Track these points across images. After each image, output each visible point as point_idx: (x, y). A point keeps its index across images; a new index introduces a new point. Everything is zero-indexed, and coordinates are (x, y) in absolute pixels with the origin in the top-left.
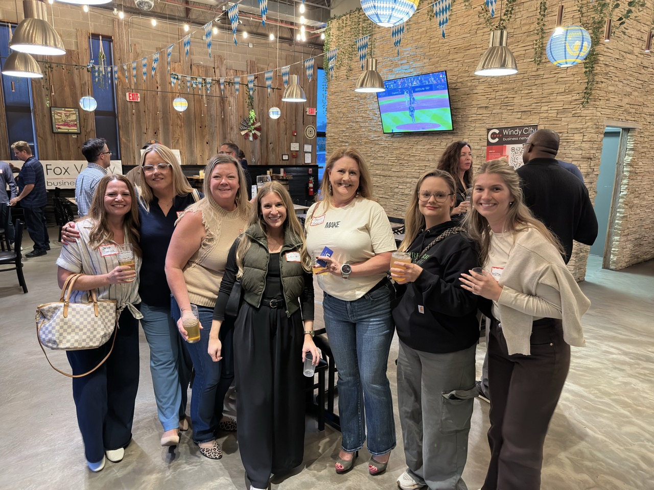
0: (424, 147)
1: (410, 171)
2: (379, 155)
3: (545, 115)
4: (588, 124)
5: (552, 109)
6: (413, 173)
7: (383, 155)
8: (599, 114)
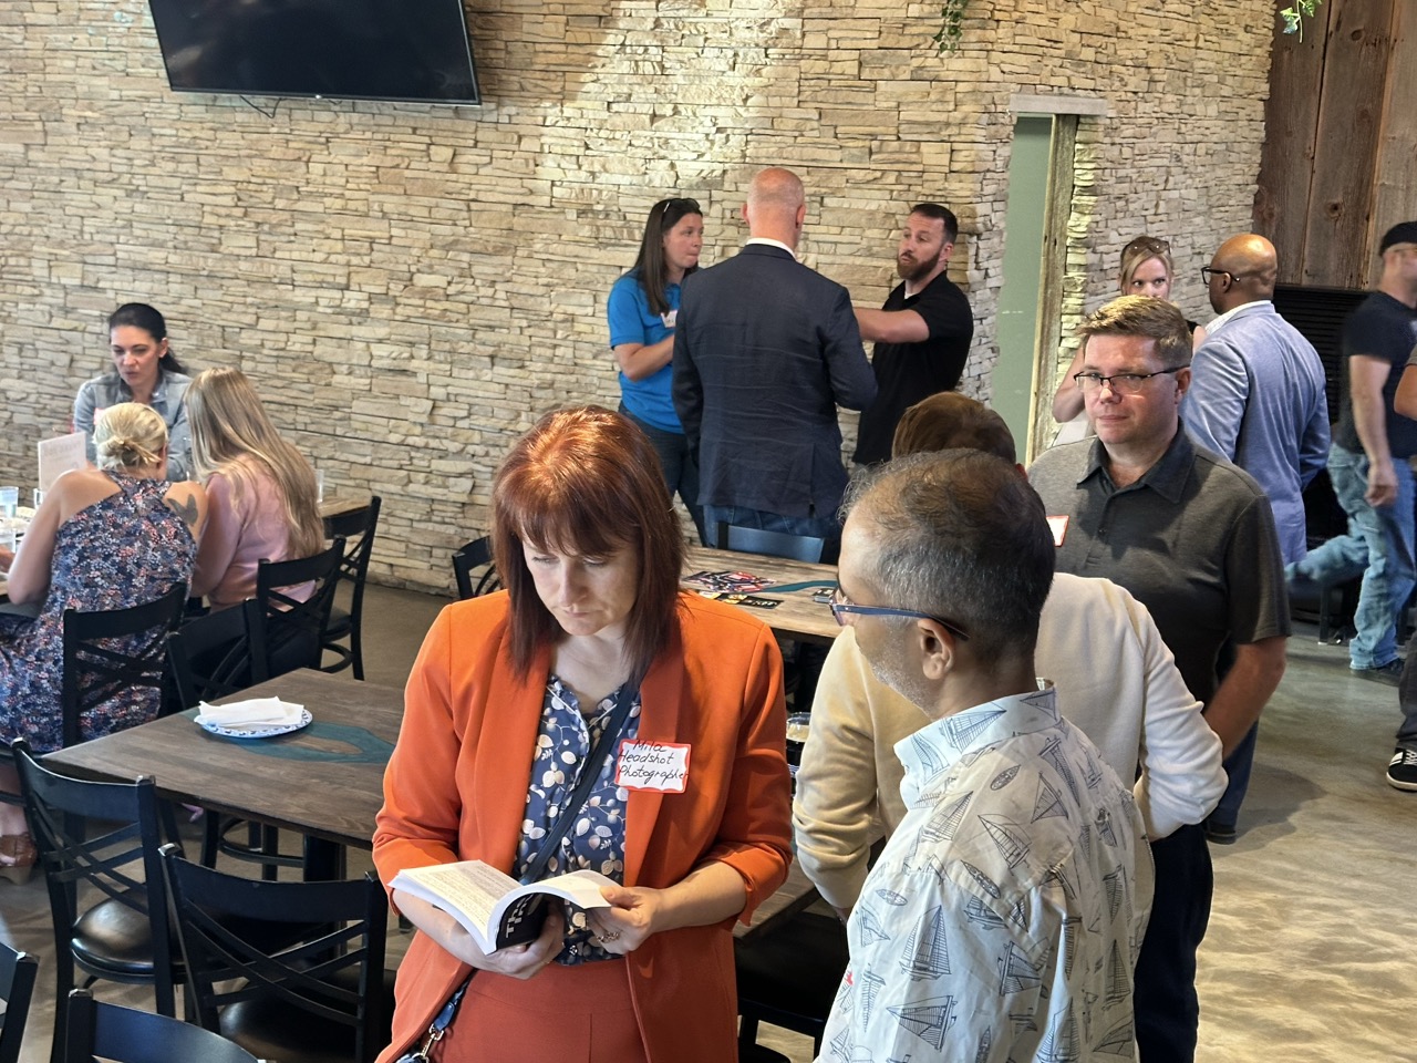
0: (359, 161)
1: (304, 256)
2: (153, 181)
3: (821, 66)
4: (965, 108)
5: (843, 44)
6: (315, 268)
7: (176, 182)
8: (995, 74)
